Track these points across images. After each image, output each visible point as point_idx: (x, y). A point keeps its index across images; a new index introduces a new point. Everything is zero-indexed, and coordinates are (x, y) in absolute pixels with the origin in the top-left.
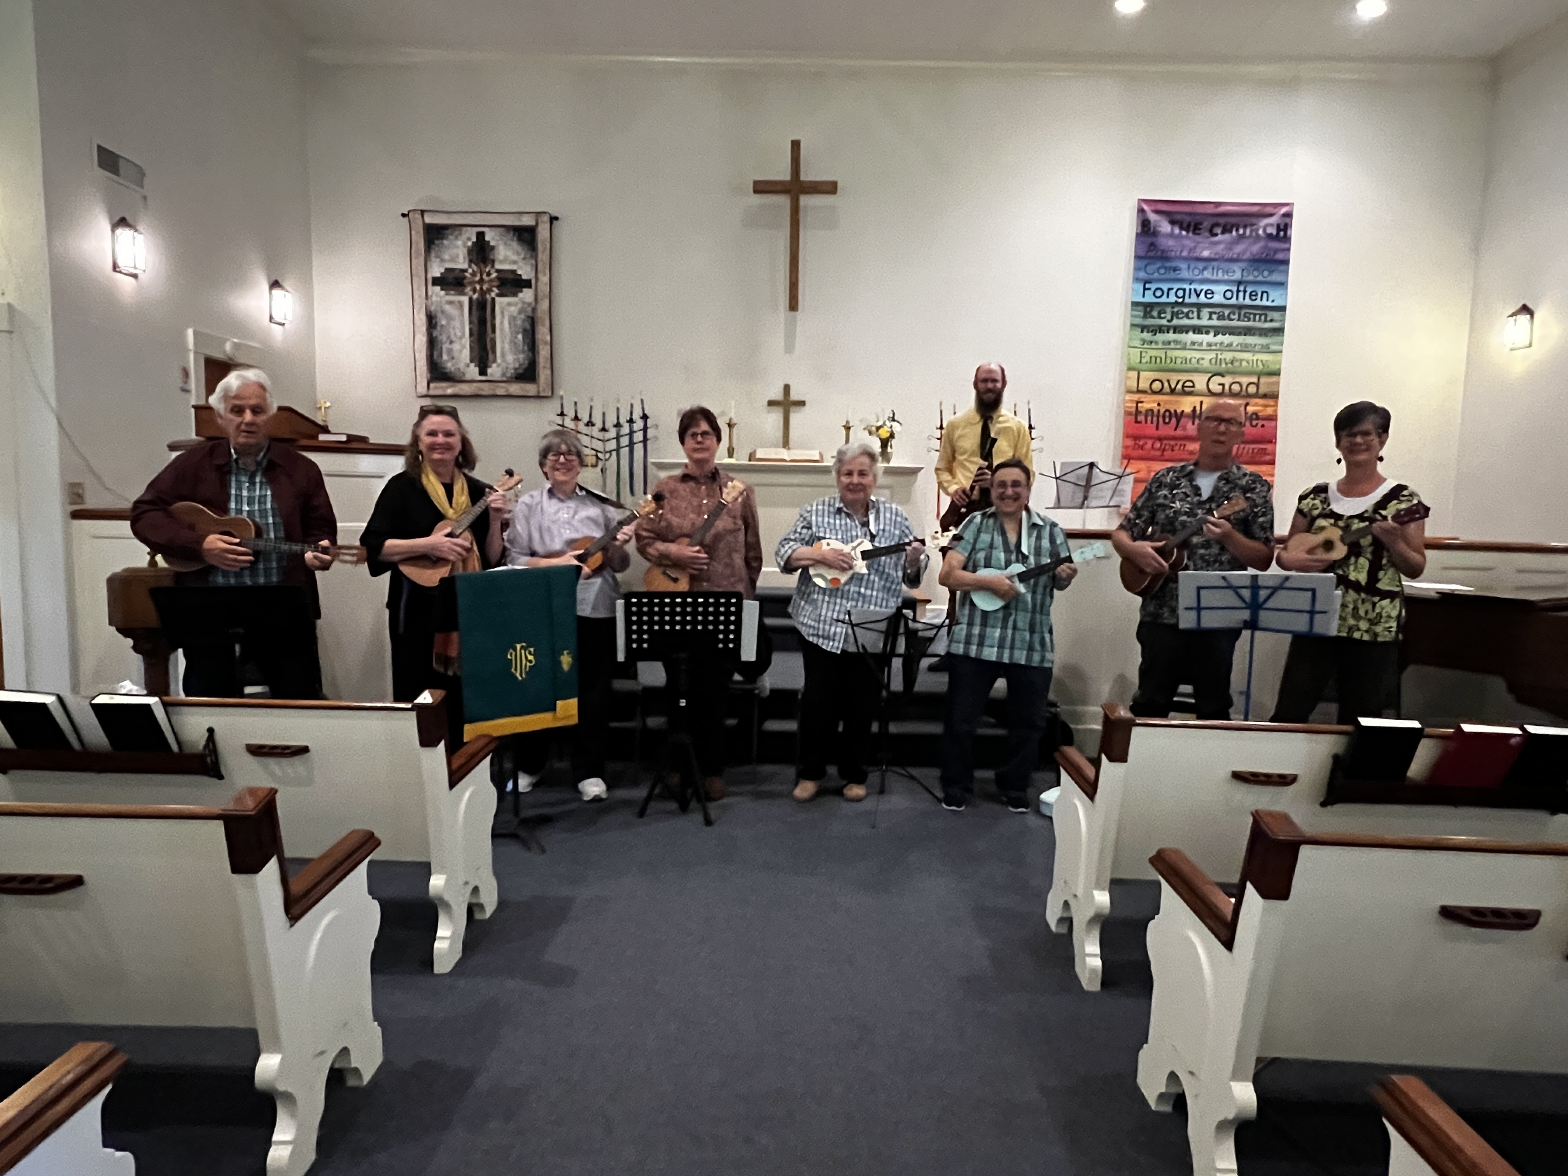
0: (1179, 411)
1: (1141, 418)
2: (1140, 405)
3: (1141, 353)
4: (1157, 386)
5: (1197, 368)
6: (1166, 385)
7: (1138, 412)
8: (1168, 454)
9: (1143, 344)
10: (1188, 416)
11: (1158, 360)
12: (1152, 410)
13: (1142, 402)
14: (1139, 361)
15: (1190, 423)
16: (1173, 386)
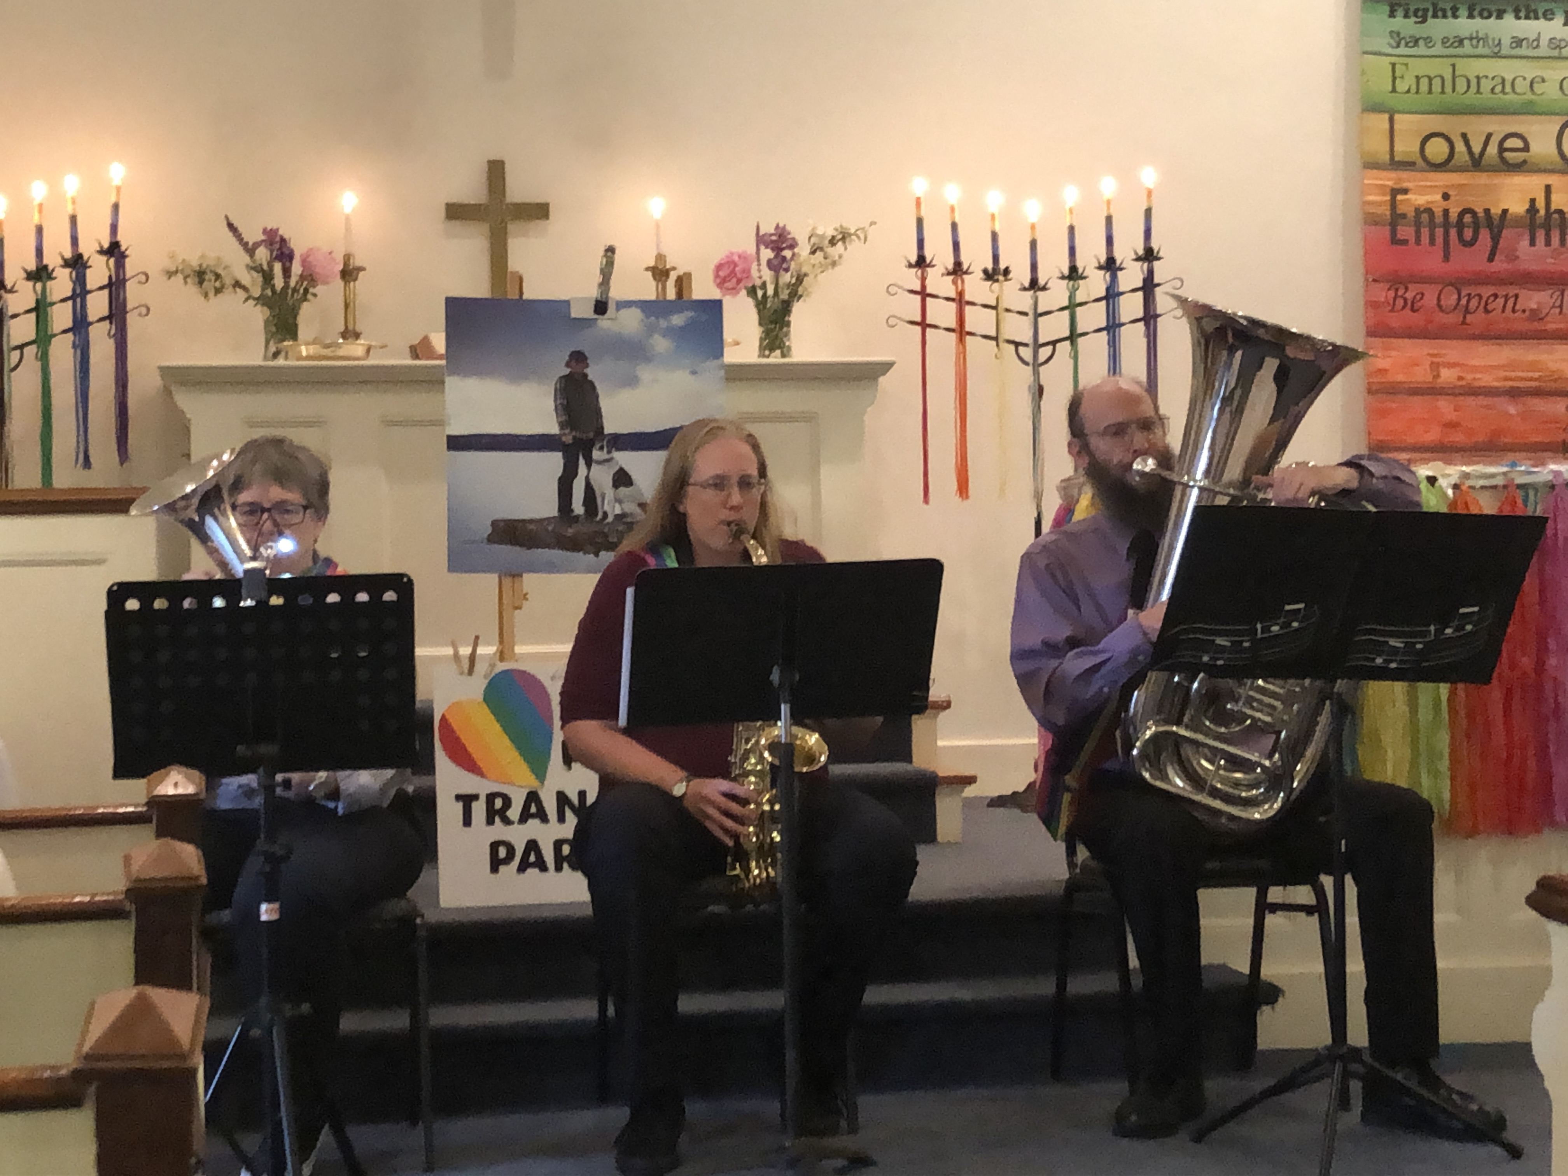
0: (1496, 211)
1: (1406, 232)
2: (1399, 197)
3: (1393, 65)
4: (1437, 149)
5: (1531, 102)
6: (1460, 147)
7: (1396, 218)
8: (1477, 319)
9: (1398, 46)
10: (1518, 222)
11: (1437, 83)
12: (1429, 211)
13: (1405, 191)
14: (1390, 88)
15: (1525, 243)
16: (1477, 149)
